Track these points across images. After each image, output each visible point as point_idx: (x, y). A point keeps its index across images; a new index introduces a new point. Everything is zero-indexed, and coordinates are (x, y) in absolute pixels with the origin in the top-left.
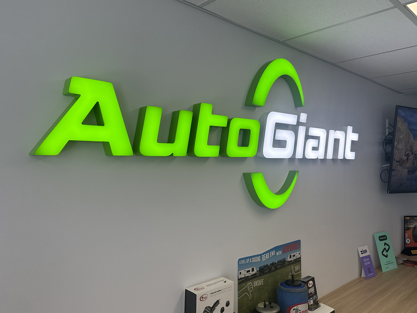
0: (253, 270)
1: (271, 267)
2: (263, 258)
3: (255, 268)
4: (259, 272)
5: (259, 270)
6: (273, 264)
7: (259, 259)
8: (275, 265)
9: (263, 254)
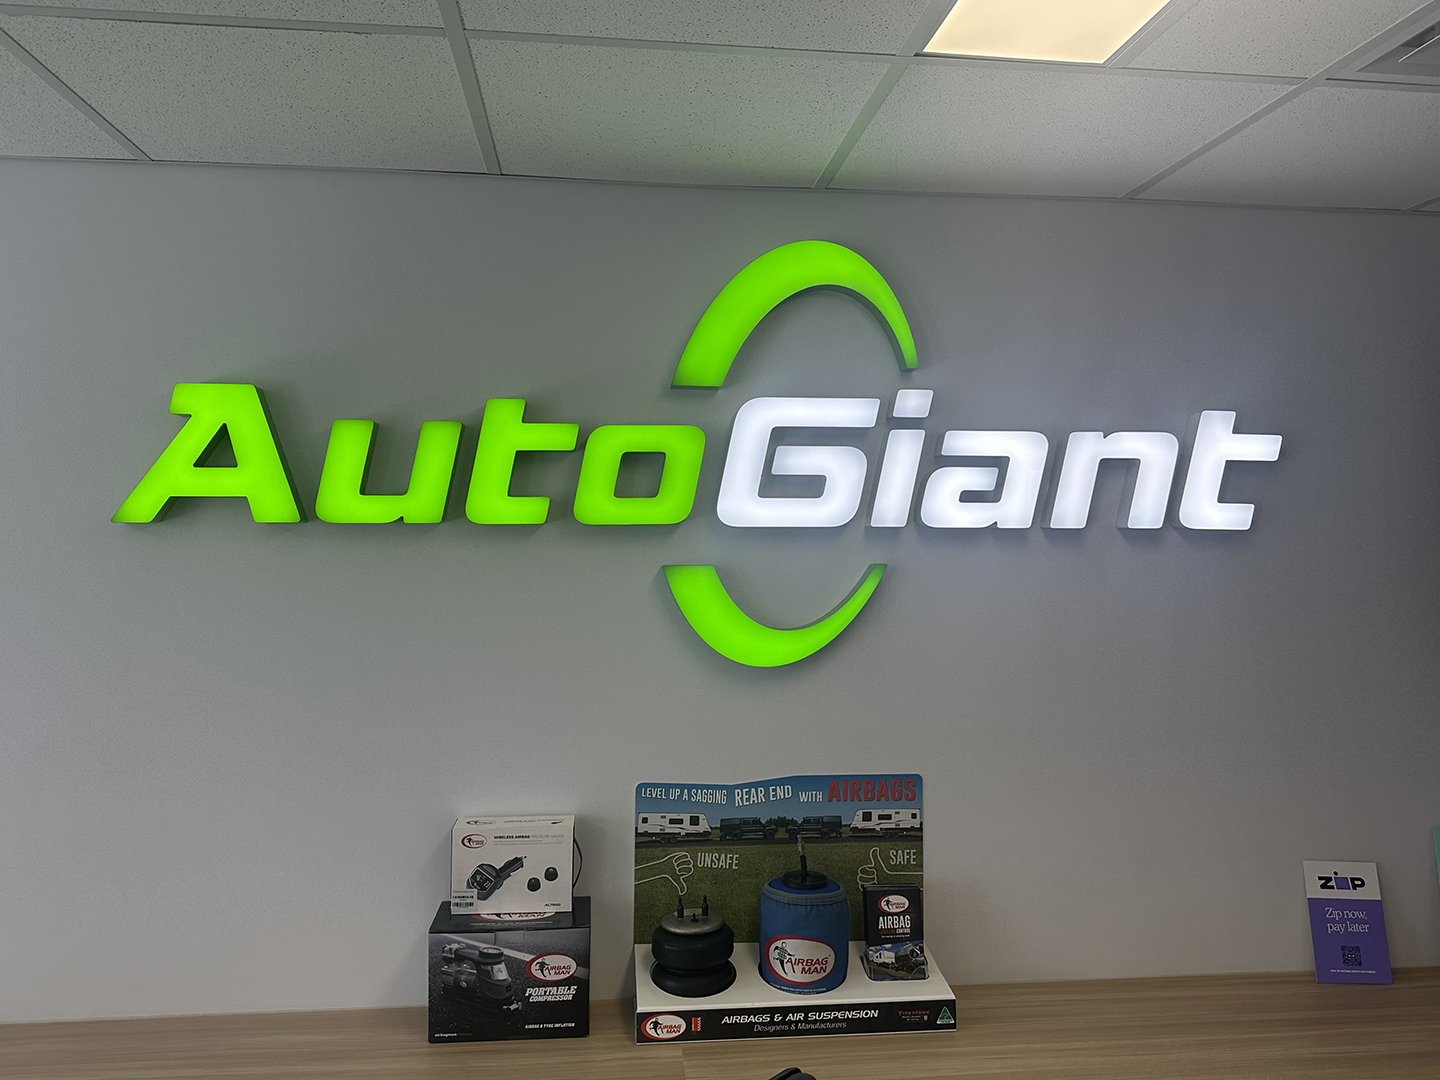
0: (695, 821)
1: (776, 830)
2: (737, 798)
3: (702, 817)
4: (718, 831)
5: (719, 826)
6: (781, 822)
7: (720, 797)
8: (791, 827)
9: (741, 787)
